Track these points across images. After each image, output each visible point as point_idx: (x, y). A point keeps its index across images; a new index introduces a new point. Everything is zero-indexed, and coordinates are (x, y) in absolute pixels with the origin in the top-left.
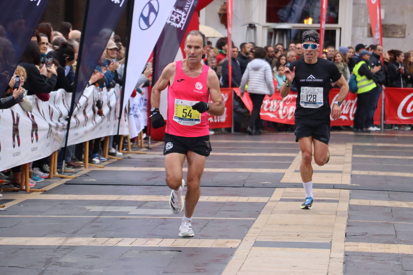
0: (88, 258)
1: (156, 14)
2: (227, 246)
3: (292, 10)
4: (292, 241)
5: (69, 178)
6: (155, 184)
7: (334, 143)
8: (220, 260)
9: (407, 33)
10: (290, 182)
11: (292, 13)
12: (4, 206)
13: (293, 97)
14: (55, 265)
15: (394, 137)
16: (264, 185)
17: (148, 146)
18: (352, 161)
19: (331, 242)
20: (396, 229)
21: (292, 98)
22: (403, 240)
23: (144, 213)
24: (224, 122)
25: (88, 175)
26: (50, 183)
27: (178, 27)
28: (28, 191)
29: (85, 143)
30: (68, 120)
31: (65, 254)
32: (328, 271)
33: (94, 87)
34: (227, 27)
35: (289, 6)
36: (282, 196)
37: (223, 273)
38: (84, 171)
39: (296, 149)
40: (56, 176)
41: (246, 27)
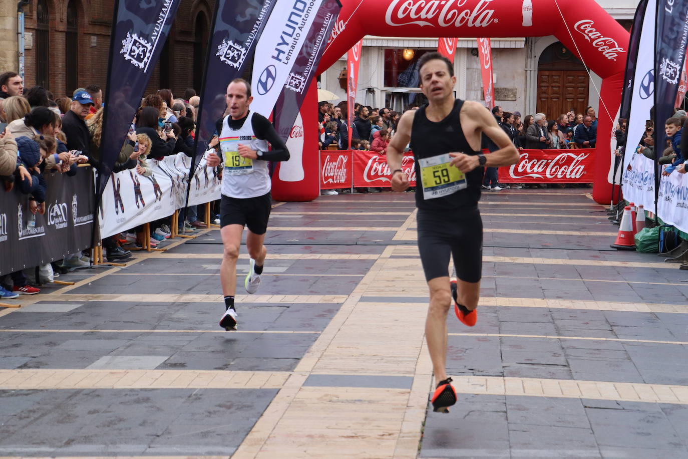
0: (199, 314)
1: (274, 79)
2: (334, 301)
3: (412, 75)
4: (397, 296)
5: (189, 238)
8: (326, 315)
9: (517, 97)
10: (401, 240)
11: (412, 78)
12: (125, 265)
13: (409, 158)
14: (168, 320)
15: (504, 195)
16: (375, 243)
20: (497, 283)
21: (408, 160)
22: (502, 293)
24: (344, 182)
25: (207, 235)
26: (171, 243)
27: (297, 92)
28: (150, 250)
29: (207, 204)
30: (189, 182)
31: (178, 310)
34: (347, 91)
35: (409, 71)
36: (393, 253)
37: (327, 327)
38: (205, 231)
39: (411, 208)
40: (177, 236)
41: (365, 91)
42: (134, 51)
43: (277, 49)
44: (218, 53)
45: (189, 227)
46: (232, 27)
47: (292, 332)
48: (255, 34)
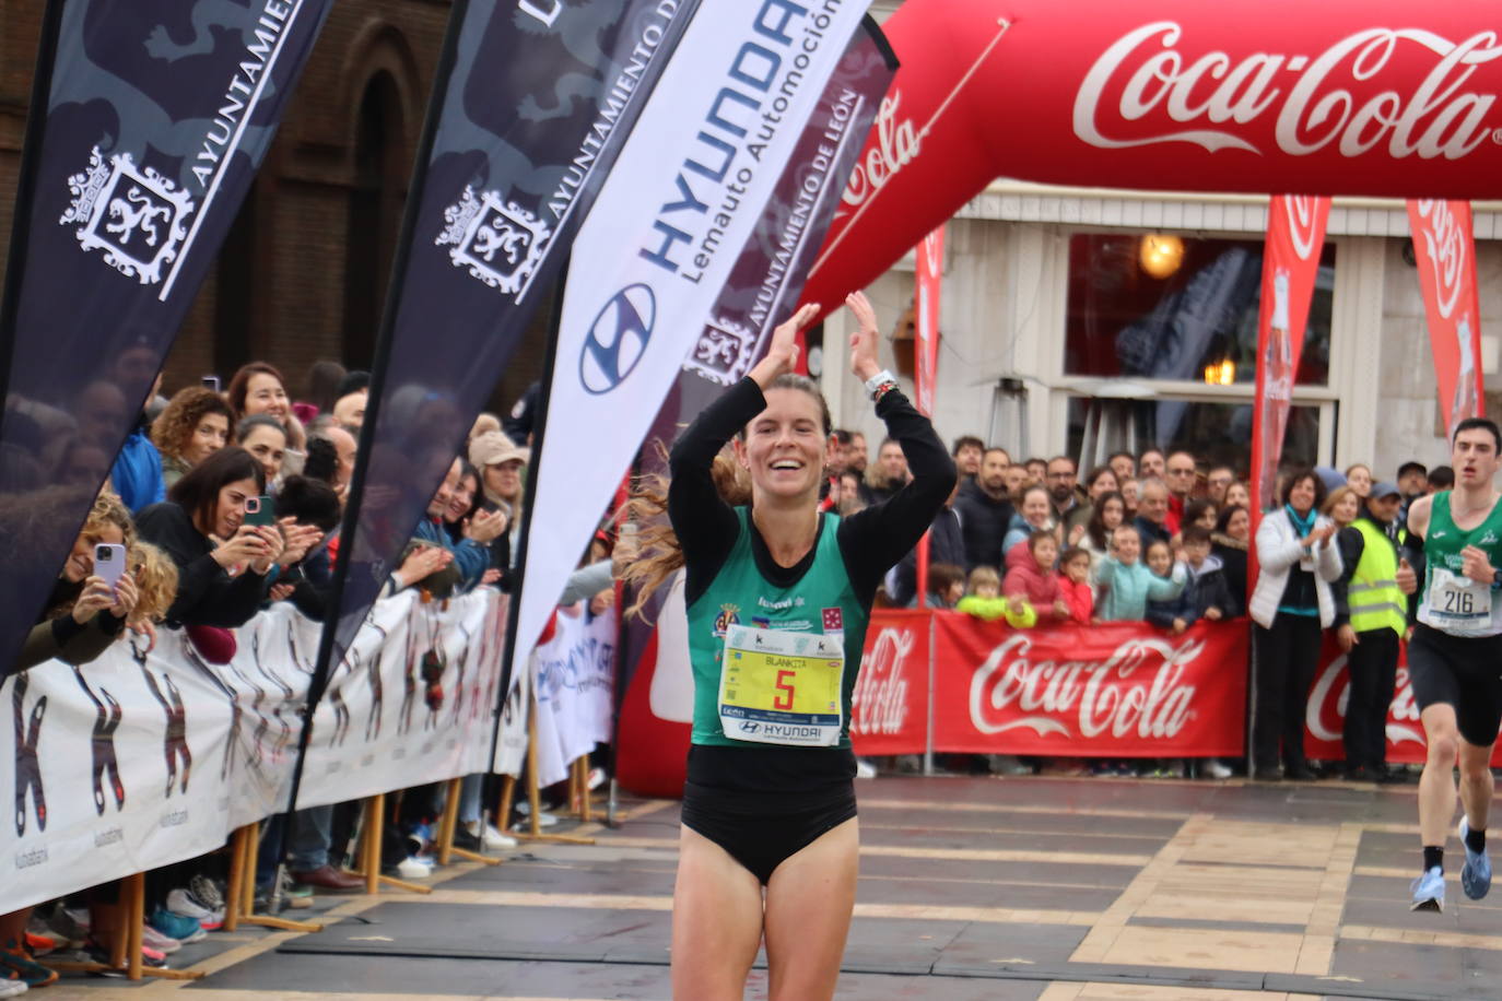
1: (645, 336)
3: (1169, 332)
5: (296, 929)
6: (608, 958)
10: (1105, 961)
11: (1173, 344)
13: (1148, 649)
16: (1005, 969)
17: (608, 816)
18: (1350, 891)
21: (1144, 653)
24: (896, 731)
25: (367, 922)
26: (224, 948)
27: (725, 384)
28: (139, 974)
29: (371, 800)
30: (307, 716)
33: (413, 598)
35: (1158, 317)
38: (358, 904)
39: (1151, 838)
40: (251, 921)
41: (989, 389)
42: (119, 220)
43: (659, 225)
44: (444, 235)
45: (294, 889)
46: (502, 142)
48: (585, 172)
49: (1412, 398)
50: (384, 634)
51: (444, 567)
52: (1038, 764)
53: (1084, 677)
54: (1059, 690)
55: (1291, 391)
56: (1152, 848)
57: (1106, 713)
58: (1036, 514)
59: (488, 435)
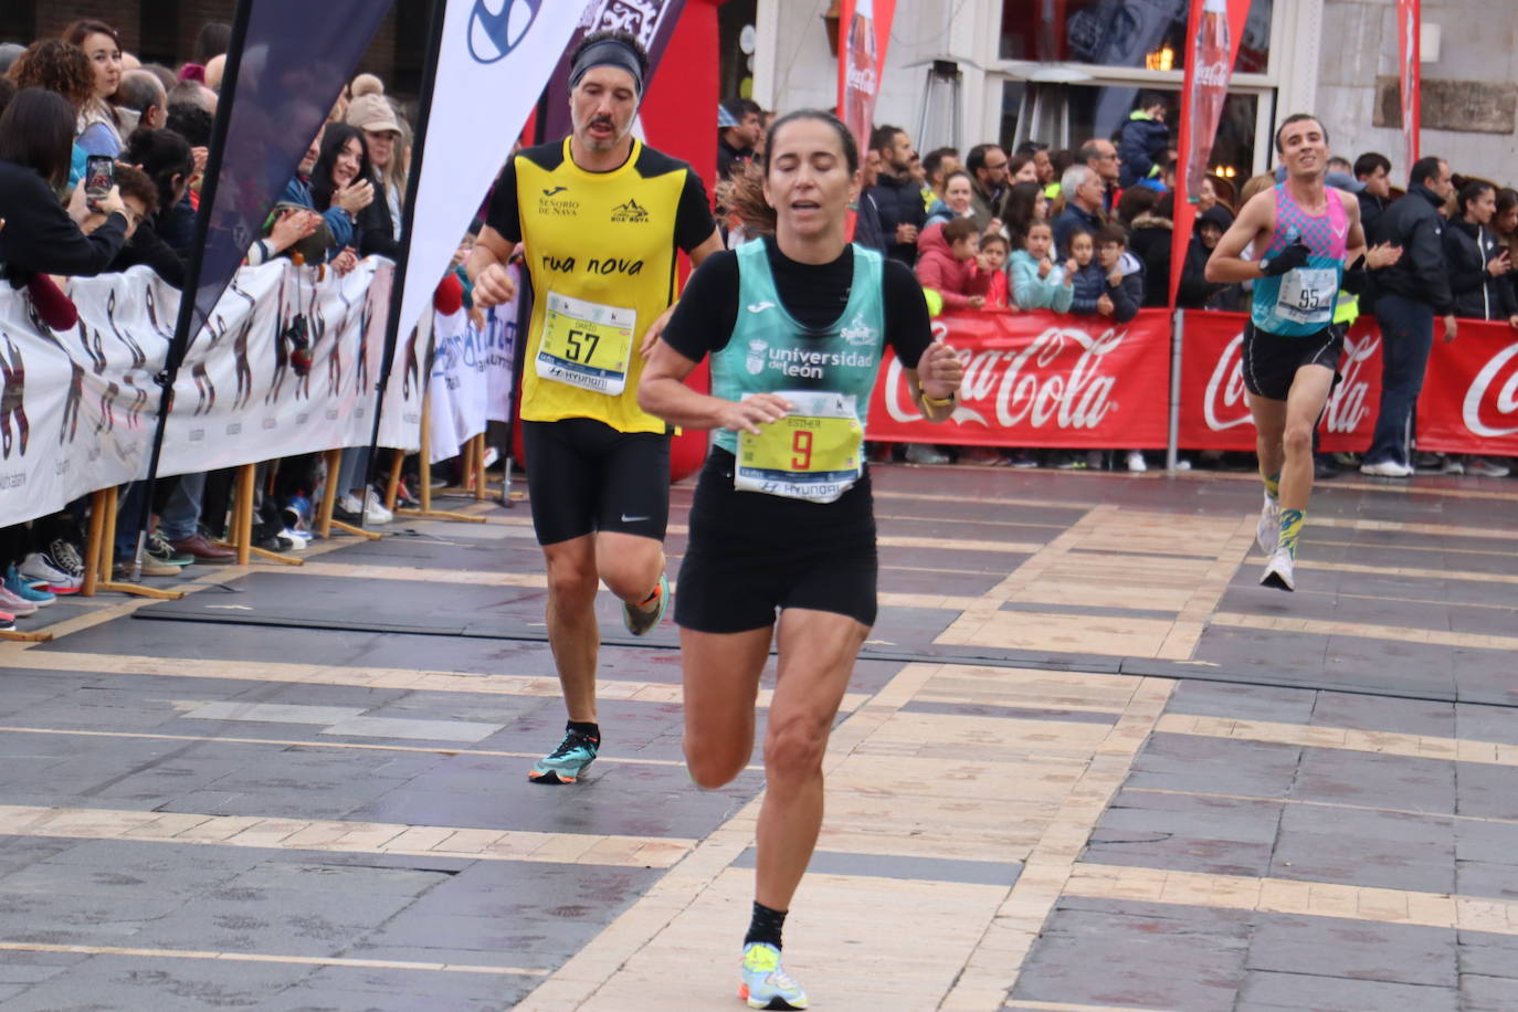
0: (103, 882)
1: (535, 4)
2: (637, 860)
4: (884, 853)
5: (156, 596)
6: (466, 632)
7: (1201, 510)
8: (589, 908)
10: (969, 644)
15: (1434, 499)
17: (502, 495)
18: (1233, 580)
19: (1024, 861)
20: (1284, 825)
22: (1292, 865)
23: (379, 733)
26: (77, 612)
30: (166, 379)
31: (22, 867)
32: (967, 962)
33: (285, 267)
35: (1107, 3)
36: (918, 693)
37: (579, 956)
38: (226, 574)
39: (1047, 527)
40: (111, 586)
41: (923, 71)
45: (162, 556)
47: (437, 967)
49: (1351, 86)
50: (253, 303)
51: (314, 231)
52: (955, 453)
53: (1002, 367)
54: (976, 379)
55: (1229, 78)
56: (1046, 536)
57: (1023, 403)
58: (960, 200)
59: (369, 97)
